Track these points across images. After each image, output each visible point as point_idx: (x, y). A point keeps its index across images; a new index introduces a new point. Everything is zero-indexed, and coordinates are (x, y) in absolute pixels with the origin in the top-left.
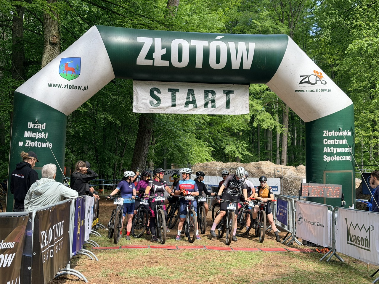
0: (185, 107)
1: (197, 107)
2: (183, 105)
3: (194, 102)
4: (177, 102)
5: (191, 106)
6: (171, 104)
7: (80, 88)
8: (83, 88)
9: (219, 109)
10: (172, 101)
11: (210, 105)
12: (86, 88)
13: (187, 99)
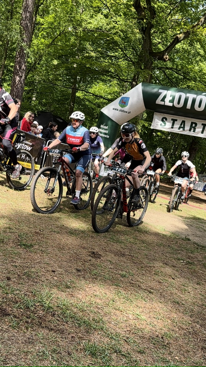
0: (178, 129)
1: (184, 130)
2: (177, 128)
3: (184, 128)
4: (175, 126)
5: (181, 129)
6: (171, 127)
7: (126, 112)
8: (128, 112)
9: (197, 133)
10: (172, 126)
11: (192, 130)
12: (129, 113)
13: (180, 125)
